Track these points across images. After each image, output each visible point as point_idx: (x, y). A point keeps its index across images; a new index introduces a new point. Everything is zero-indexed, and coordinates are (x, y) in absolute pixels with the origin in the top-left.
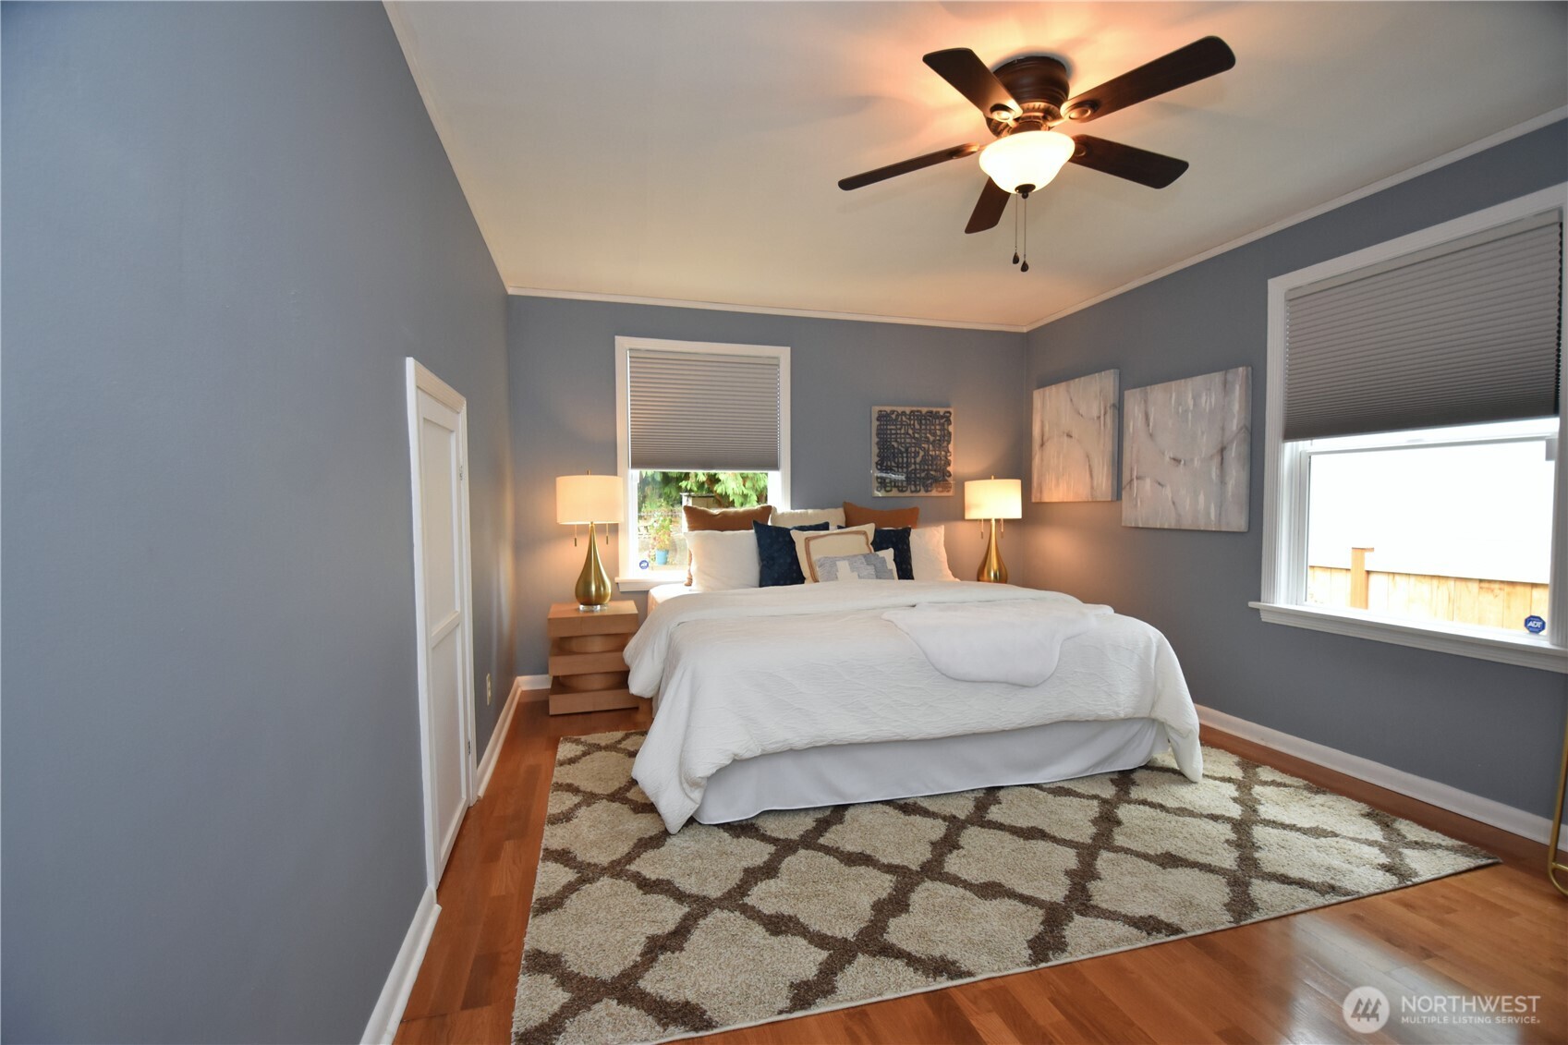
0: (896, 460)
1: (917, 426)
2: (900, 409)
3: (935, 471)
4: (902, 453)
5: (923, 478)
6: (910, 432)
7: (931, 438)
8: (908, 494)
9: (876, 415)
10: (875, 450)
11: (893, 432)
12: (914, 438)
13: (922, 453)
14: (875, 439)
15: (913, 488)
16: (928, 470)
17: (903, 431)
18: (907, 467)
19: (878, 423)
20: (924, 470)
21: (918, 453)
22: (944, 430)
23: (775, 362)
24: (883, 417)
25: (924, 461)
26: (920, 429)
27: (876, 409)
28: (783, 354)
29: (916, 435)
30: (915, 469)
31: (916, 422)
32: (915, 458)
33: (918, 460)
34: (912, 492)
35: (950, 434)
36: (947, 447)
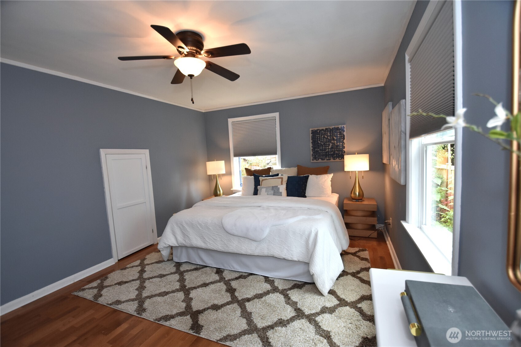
0: (320, 148)
1: (329, 134)
2: (321, 128)
3: (338, 151)
4: (322, 145)
5: (332, 154)
6: (326, 137)
7: (335, 138)
8: (325, 161)
9: (311, 132)
10: (311, 145)
11: (319, 137)
12: (328, 139)
13: (331, 144)
14: (311, 141)
15: (328, 158)
16: (334, 151)
17: (323, 137)
18: (325, 151)
19: (312, 135)
20: (332, 151)
21: (330, 144)
22: (341, 134)
23: (274, 118)
24: (314, 133)
25: (332, 148)
26: (330, 135)
27: (311, 129)
28: (277, 115)
29: (329, 138)
30: (329, 151)
31: (328, 133)
32: (328, 146)
33: (330, 147)
34: (327, 160)
35: (344, 136)
36: (343, 141)
